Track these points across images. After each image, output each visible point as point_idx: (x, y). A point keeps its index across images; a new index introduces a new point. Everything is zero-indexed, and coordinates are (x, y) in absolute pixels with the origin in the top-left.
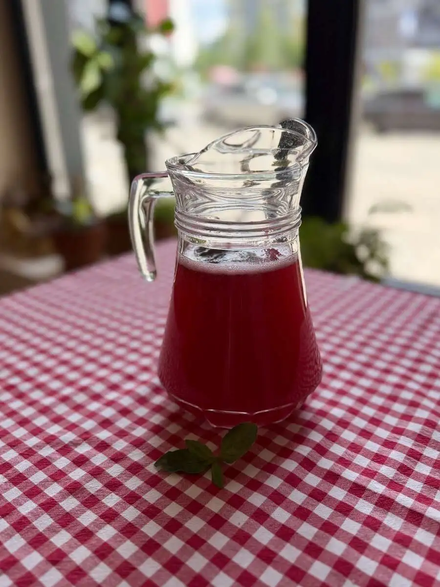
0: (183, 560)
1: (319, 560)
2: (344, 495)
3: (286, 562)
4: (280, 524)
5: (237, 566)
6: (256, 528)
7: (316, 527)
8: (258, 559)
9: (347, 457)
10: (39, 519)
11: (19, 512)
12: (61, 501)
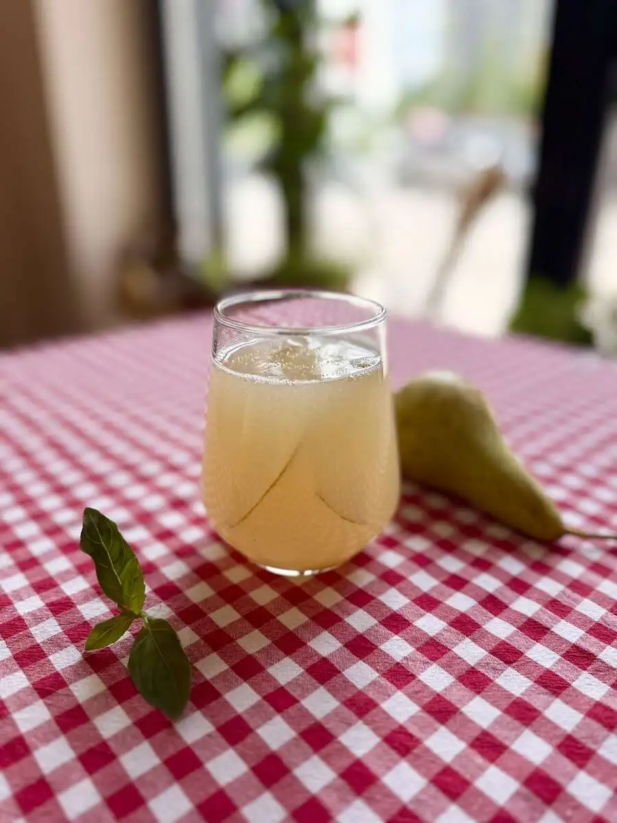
0: (251, 724)
1: (497, 765)
2: (555, 660)
3: (435, 759)
4: (434, 692)
5: (344, 750)
6: (390, 692)
7: (498, 707)
8: (385, 746)
9: (565, 601)
10: (41, 625)
11: (15, 610)
12: (81, 604)
